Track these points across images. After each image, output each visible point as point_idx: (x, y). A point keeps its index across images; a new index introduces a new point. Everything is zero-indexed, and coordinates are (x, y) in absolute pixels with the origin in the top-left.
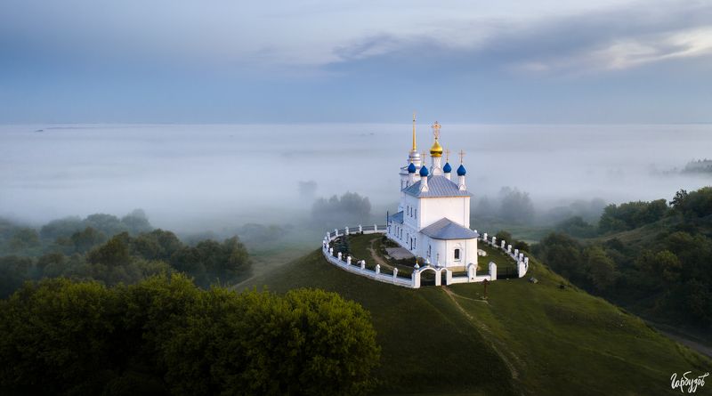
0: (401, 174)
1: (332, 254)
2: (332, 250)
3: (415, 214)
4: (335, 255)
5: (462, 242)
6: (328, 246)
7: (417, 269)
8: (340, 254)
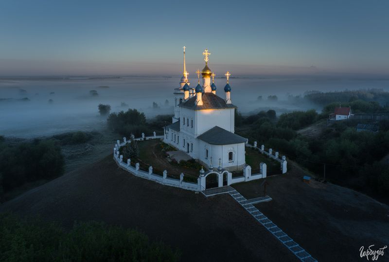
0: (175, 93)
1: (121, 160)
2: (121, 156)
3: (191, 124)
4: (125, 161)
5: (235, 146)
6: (118, 153)
7: (202, 174)
8: (129, 160)
